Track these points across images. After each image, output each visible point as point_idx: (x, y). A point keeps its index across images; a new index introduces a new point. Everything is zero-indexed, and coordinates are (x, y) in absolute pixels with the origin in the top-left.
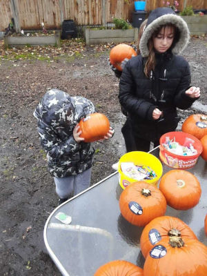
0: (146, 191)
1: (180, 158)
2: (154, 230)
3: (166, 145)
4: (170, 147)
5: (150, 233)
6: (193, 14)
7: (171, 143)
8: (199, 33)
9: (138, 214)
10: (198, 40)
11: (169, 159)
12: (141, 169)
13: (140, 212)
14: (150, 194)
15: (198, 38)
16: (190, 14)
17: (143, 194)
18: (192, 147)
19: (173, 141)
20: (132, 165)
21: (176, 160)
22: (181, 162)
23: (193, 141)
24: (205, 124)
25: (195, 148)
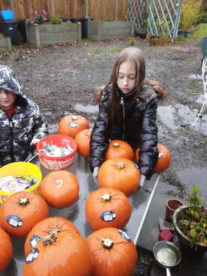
0: (24, 201)
1: (58, 159)
2: (34, 237)
3: (44, 150)
4: (49, 151)
5: (31, 240)
6: (62, 23)
7: (49, 147)
8: (72, 41)
9: (18, 226)
10: (71, 48)
11: (49, 163)
12: (21, 180)
13: (20, 224)
14: (28, 203)
15: (71, 45)
16: (59, 23)
17: (21, 204)
18: (69, 147)
19: (51, 145)
20: (10, 178)
21: (55, 162)
22: (60, 163)
23: (69, 141)
24: (76, 123)
25: (71, 147)
